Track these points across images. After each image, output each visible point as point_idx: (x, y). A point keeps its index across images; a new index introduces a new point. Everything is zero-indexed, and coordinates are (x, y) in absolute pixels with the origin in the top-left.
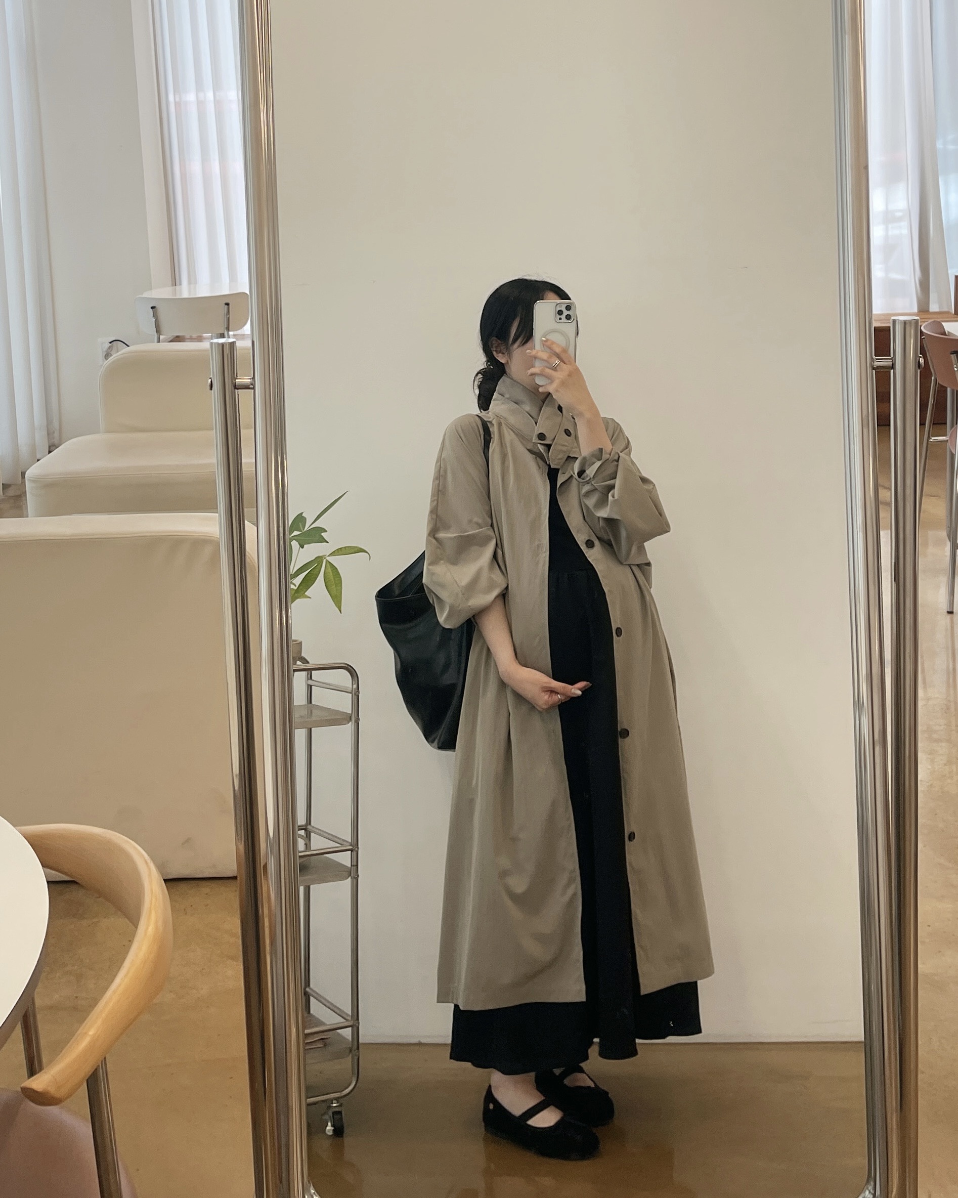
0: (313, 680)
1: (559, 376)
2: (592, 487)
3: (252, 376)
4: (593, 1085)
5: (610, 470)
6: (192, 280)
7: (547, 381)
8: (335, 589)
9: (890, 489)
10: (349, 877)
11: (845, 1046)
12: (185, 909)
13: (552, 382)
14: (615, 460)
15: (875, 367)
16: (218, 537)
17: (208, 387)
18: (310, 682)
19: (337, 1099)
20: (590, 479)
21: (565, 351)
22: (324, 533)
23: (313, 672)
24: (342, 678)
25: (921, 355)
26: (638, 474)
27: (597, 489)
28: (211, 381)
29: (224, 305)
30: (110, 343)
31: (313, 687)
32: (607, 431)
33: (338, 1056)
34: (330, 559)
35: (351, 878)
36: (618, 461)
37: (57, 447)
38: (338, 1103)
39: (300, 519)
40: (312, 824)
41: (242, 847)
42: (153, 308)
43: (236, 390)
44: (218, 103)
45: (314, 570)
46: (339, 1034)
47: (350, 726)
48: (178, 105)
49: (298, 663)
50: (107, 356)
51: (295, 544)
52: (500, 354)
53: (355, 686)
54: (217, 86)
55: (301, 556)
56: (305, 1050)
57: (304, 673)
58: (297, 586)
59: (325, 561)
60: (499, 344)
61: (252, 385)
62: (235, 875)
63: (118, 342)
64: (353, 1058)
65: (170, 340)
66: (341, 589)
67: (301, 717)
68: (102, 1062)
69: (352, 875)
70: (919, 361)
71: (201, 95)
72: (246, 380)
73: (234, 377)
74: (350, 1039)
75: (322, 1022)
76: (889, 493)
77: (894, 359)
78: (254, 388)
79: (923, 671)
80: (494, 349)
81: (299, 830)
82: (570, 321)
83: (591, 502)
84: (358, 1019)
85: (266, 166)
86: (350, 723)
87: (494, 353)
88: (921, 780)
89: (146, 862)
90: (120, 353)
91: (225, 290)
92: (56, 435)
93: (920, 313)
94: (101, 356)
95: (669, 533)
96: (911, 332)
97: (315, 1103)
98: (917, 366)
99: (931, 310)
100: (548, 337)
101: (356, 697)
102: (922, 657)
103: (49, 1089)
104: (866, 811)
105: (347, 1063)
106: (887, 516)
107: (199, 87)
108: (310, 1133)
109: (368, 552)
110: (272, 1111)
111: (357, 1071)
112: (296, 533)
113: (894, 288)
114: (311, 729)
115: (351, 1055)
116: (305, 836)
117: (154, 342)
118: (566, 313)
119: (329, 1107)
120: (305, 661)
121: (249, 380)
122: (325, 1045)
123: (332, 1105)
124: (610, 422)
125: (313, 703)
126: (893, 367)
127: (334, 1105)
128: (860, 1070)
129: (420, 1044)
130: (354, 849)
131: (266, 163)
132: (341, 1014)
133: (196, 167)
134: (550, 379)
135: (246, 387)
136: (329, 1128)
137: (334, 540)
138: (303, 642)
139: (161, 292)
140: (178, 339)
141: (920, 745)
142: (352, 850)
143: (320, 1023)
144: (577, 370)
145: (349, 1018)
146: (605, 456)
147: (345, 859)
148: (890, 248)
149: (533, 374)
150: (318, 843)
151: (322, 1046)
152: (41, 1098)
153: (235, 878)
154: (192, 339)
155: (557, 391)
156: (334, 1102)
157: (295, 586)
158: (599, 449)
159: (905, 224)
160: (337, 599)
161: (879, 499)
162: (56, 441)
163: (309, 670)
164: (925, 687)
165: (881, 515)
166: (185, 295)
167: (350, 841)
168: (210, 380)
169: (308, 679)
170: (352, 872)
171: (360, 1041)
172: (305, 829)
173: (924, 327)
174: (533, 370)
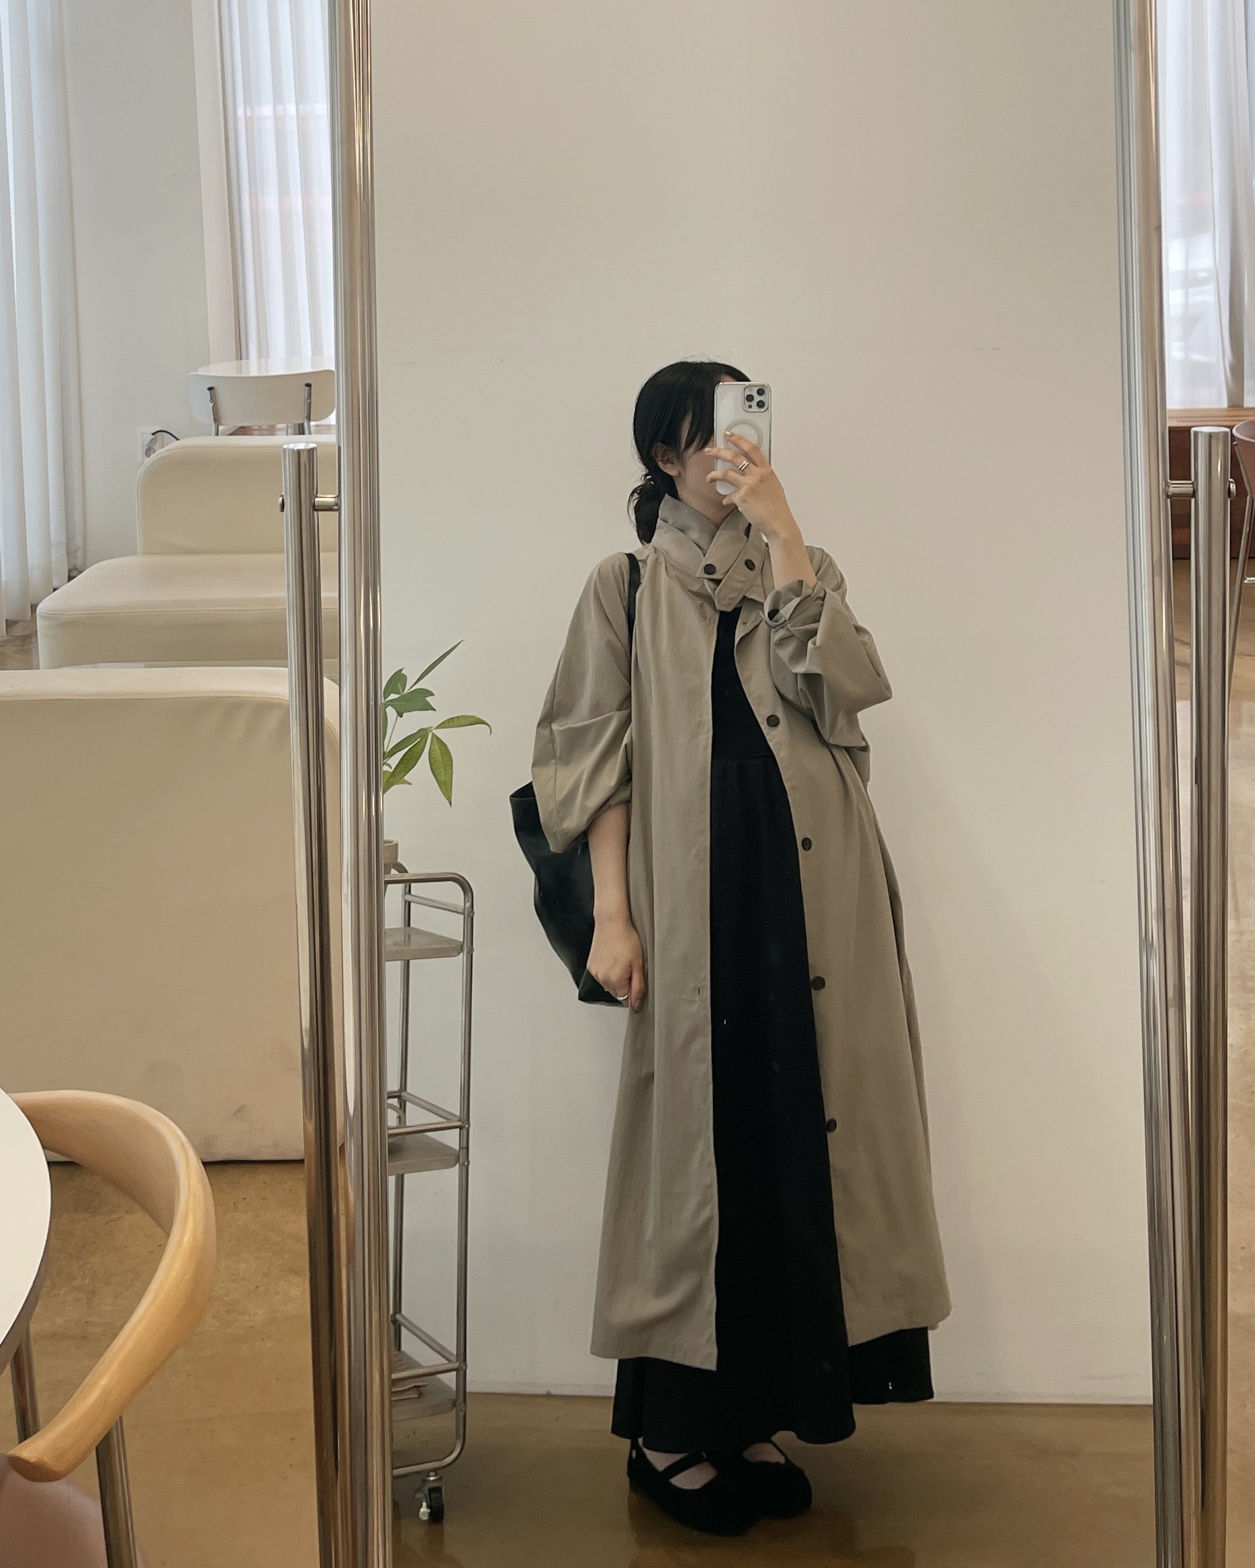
0: (413, 895)
1: (748, 481)
2: (788, 632)
3: (337, 494)
4: (782, 1460)
5: (812, 610)
6: (264, 353)
7: (732, 489)
8: (443, 773)
9: (1189, 644)
10: (456, 1164)
11: (1128, 1411)
12: (235, 1204)
13: (739, 488)
14: (820, 598)
15: (1169, 494)
16: (288, 699)
17: (279, 508)
18: (408, 897)
19: (435, 1470)
20: (785, 621)
21: (756, 448)
22: (431, 697)
23: (412, 885)
24: (452, 894)
25: (1231, 480)
26: (852, 623)
27: (794, 636)
28: (283, 500)
29: (304, 386)
30: (153, 434)
31: (412, 904)
32: (811, 562)
33: (436, 1410)
34: (439, 733)
35: (460, 1165)
36: (823, 599)
37: (81, 572)
38: (436, 1475)
39: (398, 678)
40: (408, 1090)
41: (311, 1127)
42: (210, 389)
43: (315, 512)
44: (301, 119)
45: (416, 746)
46: (439, 1380)
47: (461, 959)
48: (249, 120)
49: (393, 871)
50: (149, 451)
51: (391, 712)
52: (669, 465)
53: (468, 905)
54: (301, 96)
55: (399, 727)
56: (391, 1402)
57: (401, 886)
58: (393, 768)
59: (430, 734)
60: (665, 451)
61: (337, 505)
62: (302, 1158)
63: (165, 433)
64: (457, 1414)
65: (230, 432)
66: (452, 773)
67: (395, 944)
68: (117, 1424)
69: (461, 1160)
70: (1229, 488)
71: (280, 108)
72: (329, 499)
73: (313, 494)
74: (455, 1389)
75: (417, 1363)
76: (1189, 651)
77: (1195, 484)
78: (339, 510)
79: (1235, 894)
80: (660, 459)
81: (389, 1097)
82: (763, 410)
83: (785, 653)
84: (465, 1360)
85: (361, 203)
86: (462, 954)
87: (660, 464)
88: (1231, 1045)
89: (183, 1146)
90: (165, 449)
91: (306, 366)
92: (79, 554)
93: (1230, 409)
94: (140, 451)
95: (889, 700)
96: (1218, 449)
97: (404, 1476)
98: (1227, 493)
99: (1246, 405)
100: (733, 431)
101: (469, 919)
102: (1233, 875)
103: (45, 1459)
104: (1156, 1086)
105: (448, 1421)
106: (1185, 681)
107: (278, 98)
108: (397, 1516)
109: (489, 724)
110: (346, 1487)
111: (462, 1433)
112: (393, 696)
113: (1195, 373)
114: (408, 961)
115: (455, 1409)
116: (399, 1106)
117: (211, 435)
118: (757, 398)
119: (425, 1481)
120: (402, 869)
121: (333, 500)
122: (420, 1395)
123: (428, 1478)
124: (817, 552)
125: (412, 925)
126: (1194, 494)
127: (432, 1478)
128: (1147, 1444)
129: (549, 1396)
130: (463, 1125)
131: (361, 201)
132: (441, 1351)
133: (271, 202)
134: (736, 485)
135: (328, 508)
136: (424, 1509)
137: (444, 705)
138: (399, 845)
139: (221, 369)
140: (242, 431)
141: (1230, 996)
142: (461, 1128)
143: (413, 1364)
144: (772, 473)
145: (453, 1359)
146: (806, 591)
147: (451, 1139)
148: (1190, 321)
149: (713, 480)
150: (416, 1117)
151: (416, 1396)
152: (35, 1472)
153: (302, 1161)
154: (261, 431)
155: (744, 501)
156: (432, 1474)
157: (391, 768)
158: (799, 581)
159: (1211, 287)
160: (446, 786)
161: (1175, 658)
162: (79, 563)
163: (408, 883)
164: (1237, 918)
165: (1178, 679)
166: (254, 372)
167: (458, 1114)
168: (281, 498)
169: (406, 894)
170: (461, 1157)
171: (468, 1390)
172: (399, 1097)
173: (1237, 430)
174: (713, 474)
